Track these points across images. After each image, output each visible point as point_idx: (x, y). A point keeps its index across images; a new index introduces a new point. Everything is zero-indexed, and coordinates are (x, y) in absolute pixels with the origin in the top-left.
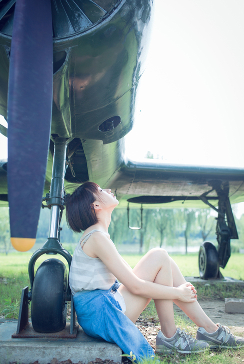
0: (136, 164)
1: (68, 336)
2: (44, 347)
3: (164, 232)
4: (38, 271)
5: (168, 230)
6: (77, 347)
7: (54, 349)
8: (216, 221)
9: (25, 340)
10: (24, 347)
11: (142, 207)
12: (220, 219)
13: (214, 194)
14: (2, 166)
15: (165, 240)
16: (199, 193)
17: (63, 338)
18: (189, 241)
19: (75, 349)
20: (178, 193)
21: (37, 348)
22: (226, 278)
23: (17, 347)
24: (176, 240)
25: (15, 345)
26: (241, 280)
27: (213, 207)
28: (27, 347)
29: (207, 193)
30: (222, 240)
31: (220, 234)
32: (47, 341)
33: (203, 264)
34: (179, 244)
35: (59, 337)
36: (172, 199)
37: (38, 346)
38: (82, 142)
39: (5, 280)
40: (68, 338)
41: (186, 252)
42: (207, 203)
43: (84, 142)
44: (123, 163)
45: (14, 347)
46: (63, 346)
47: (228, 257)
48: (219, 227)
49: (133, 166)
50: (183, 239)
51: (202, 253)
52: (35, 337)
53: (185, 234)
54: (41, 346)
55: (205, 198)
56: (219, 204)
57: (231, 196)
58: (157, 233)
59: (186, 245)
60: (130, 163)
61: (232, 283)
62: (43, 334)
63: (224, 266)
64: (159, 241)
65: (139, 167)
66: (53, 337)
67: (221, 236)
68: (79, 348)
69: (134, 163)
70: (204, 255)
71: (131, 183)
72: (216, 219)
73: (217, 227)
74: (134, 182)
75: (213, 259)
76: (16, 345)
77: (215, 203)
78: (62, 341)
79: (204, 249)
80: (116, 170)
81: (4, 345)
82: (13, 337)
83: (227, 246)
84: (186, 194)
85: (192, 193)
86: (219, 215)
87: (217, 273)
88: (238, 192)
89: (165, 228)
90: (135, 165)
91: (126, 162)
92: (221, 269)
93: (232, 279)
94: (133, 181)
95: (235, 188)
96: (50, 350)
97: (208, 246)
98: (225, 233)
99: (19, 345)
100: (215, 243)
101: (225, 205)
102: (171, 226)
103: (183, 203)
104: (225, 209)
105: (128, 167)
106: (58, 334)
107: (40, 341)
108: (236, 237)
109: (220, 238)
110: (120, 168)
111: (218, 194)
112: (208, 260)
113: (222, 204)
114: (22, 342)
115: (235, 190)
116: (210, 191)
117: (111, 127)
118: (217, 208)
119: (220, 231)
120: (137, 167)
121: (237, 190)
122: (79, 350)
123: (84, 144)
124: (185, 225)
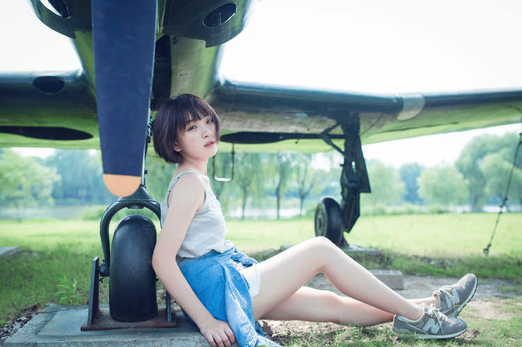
0: (237, 84)
1: (165, 324)
2: (135, 341)
3: (248, 189)
4: (118, 233)
5: (253, 187)
6: (183, 338)
7: (150, 343)
8: (341, 168)
9: (101, 332)
10: (105, 342)
11: (233, 148)
12: (346, 166)
13: (339, 131)
14: (32, 82)
15: (249, 200)
16: (319, 130)
17: (158, 327)
18: (282, 201)
19: (181, 341)
20: (291, 129)
21: (124, 343)
22: (351, 246)
23: (95, 342)
24: (264, 201)
25: (91, 340)
26: (371, 247)
27: (338, 149)
28: (109, 342)
29: (329, 129)
30: (348, 195)
31: (346, 186)
32: (135, 332)
33: (322, 227)
34: (269, 205)
35: (153, 327)
36: (281, 138)
37: (126, 340)
38: (172, 43)
39: (35, 255)
40: (165, 327)
41: (278, 217)
42: (329, 143)
43: (174, 44)
44: (218, 83)
45: (89, 343)
46: (164, 338)
47: (355, 217)
48: (345, 176)
49: (232, 88)
50: (274, 199)
51: (320, 213)
52: (116, 328)
53: (277, 193)
54: (131, 340)
55: (327, 137)
56: (346, 145)
57: (363, 133)
58: (238, 190)
59: (278, 207)
60: (227, 83)
61: (361, 252)
62: (127, 324)
63: (349, 230)
64: (240, 202)
65: (241, 89)
66: (144, 327)
67: (348, 189)
68: (186, 340)
69: (233, 83)
70: (323, 215)
71: (228, 111)
72: (341, 165)
73: (342, 177)
74: (232, 110)
75: (336, 219)
76: (93, 340)
77: (340, 143)
78: (157, 331)
79: (323, 207)
80: (209, 91)
81: (74, 340)
82: (83, 329)
83: (354, 203)
84: (302, 130)
85: (311, 129)
86: (345, 160)
87: (340, 240)
88: (374, 128)
89: (249, 184)
90: (235, 86)
91: (222, 82)
92: (346, 234)
93: (359, 247)
94: (230, 109)
95: (370, 123)
96: (144, 345)
97: (329, 203)
98: (354, 185)
99: (97, 340)
100: (338, 199)
101: (353, 147)
102: (258, 182)
103: (296, 143)
104: (353, 153)
105: (225, 88)
106: (150, 323)
107: (126, 333)
108: (368, 190)
109: (346, 191)
110: (214, 90)
111: (344, 131)
112: (330, 222)
113: (350, 145)
114: (98, 335)
115: (367, 126)
116: (334, 127)
117: (218, 22)
118: (343, 149)
119: (346, 181)
120: (238, 89)
121: (373, 126)
122: (187, 343)
123: (173, 47)
124: (277, 178)
